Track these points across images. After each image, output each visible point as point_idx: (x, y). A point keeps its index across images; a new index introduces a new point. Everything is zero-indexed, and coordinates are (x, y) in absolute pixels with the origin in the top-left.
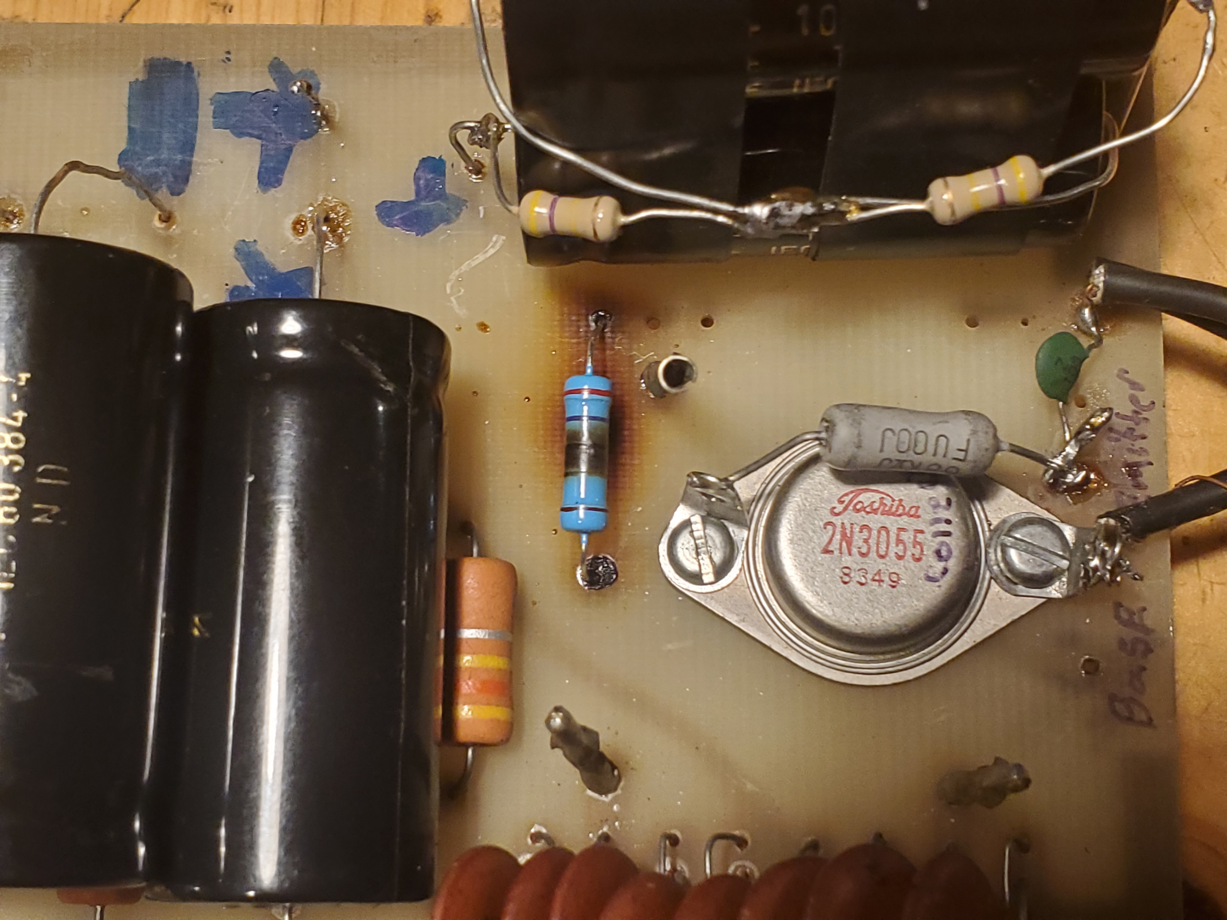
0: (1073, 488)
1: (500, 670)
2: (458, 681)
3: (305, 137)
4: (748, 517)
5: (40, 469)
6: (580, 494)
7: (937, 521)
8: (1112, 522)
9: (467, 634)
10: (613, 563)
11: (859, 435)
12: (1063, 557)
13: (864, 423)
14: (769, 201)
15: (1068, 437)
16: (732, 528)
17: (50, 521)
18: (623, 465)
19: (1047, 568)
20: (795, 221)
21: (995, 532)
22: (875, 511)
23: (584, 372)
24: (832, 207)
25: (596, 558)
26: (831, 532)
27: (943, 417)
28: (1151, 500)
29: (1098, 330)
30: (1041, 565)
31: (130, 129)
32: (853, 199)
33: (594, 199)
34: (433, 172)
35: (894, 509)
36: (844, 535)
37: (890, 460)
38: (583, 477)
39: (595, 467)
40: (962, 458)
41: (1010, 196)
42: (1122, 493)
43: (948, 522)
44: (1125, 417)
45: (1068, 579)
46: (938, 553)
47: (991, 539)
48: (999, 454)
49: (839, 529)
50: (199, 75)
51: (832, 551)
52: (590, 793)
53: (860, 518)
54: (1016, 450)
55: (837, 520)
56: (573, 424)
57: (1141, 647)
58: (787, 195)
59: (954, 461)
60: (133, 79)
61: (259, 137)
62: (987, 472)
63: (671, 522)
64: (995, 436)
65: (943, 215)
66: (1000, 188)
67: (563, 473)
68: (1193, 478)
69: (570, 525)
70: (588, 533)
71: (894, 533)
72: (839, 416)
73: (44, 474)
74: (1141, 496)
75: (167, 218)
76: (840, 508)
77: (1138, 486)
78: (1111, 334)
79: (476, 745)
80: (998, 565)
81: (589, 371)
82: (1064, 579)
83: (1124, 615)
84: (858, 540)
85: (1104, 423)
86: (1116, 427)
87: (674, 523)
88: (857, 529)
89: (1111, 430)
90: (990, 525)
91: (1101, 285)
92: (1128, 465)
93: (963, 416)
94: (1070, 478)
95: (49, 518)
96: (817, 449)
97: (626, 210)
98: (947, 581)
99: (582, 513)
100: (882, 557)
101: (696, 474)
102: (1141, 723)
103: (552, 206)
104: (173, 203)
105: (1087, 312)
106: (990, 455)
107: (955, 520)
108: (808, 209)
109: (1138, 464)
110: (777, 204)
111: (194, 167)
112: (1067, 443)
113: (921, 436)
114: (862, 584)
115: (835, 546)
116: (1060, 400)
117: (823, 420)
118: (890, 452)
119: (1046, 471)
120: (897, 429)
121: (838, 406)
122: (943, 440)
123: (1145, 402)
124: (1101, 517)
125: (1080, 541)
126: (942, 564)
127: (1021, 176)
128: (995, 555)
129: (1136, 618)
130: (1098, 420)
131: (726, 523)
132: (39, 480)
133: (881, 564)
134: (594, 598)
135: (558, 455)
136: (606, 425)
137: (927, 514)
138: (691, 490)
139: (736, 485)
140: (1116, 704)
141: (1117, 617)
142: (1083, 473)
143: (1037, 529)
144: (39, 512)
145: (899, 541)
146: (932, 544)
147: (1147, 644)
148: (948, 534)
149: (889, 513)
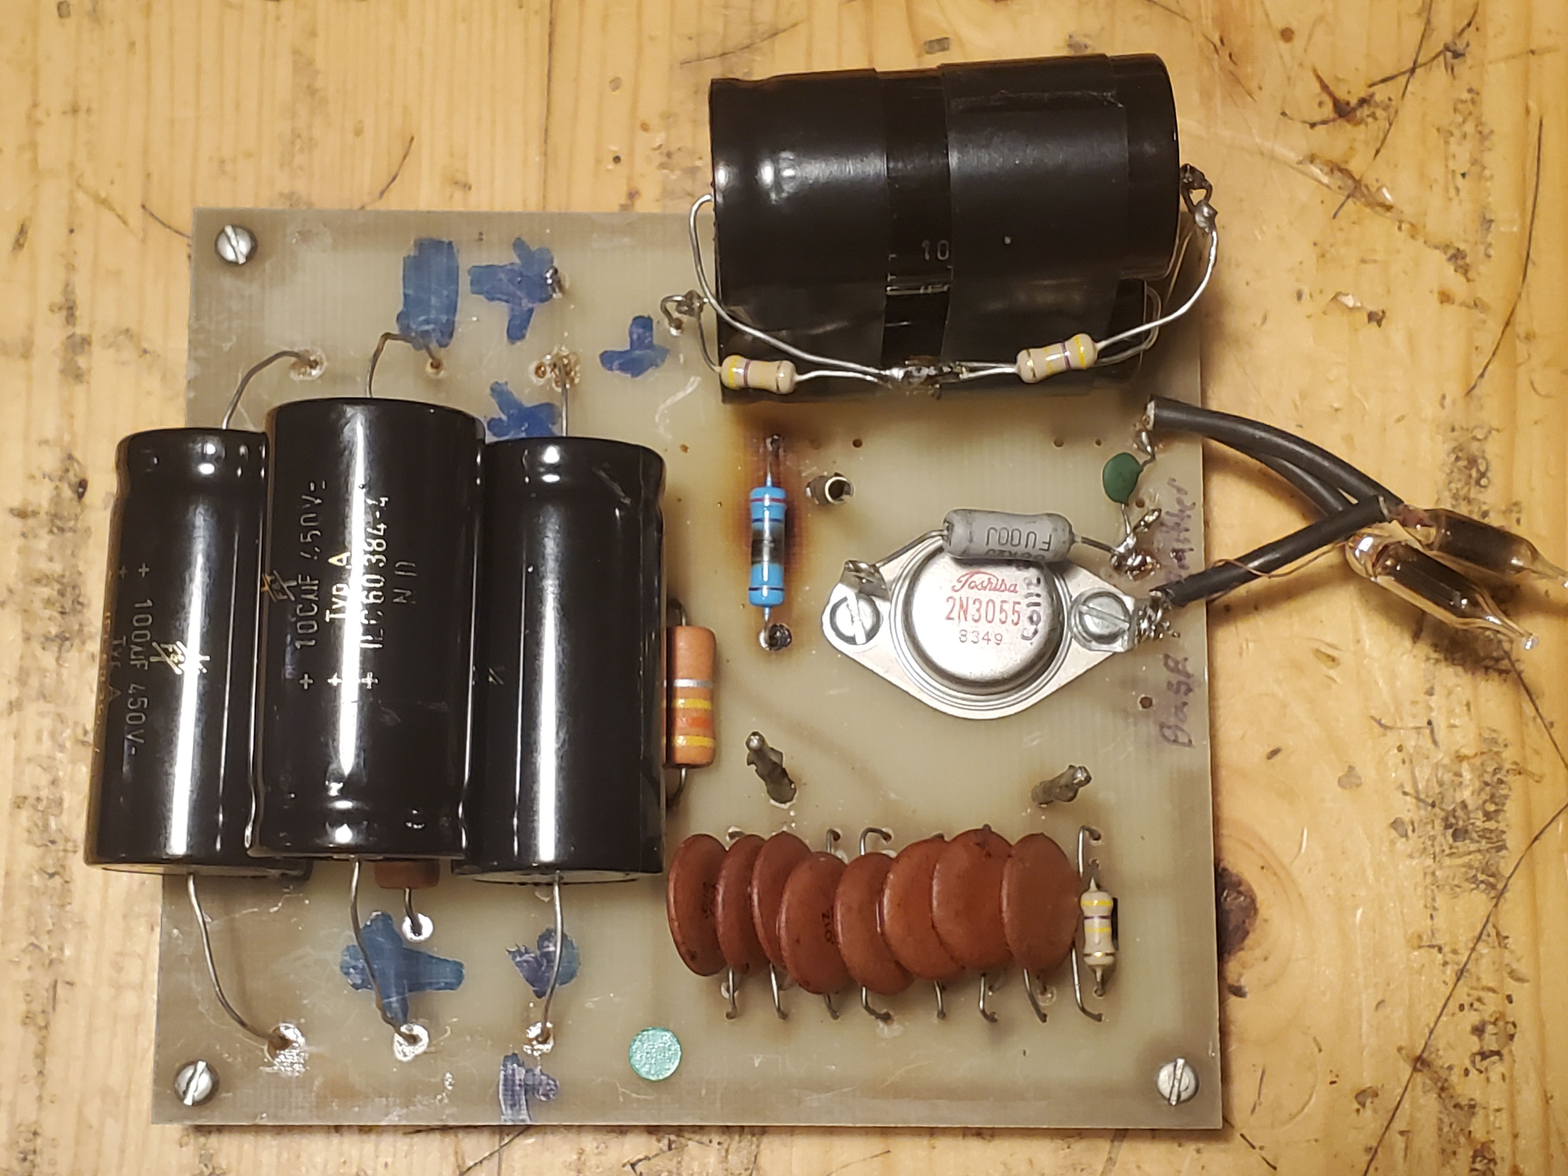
0: (1132, 569)
1: (706, 710)
2: (675, 718)
3: (543, 300)
4: (890, 593)
5: (397, 565)
6: (763, 577)
7: (1030, 595)
8: (1159, 594)
9: (680, 683)
10: (788, 630)
11: (971, 533)
12: (1124, 621)
13: (974, 524)
14: (904, 366)
15: (1129, 531)
16: (879, 602)
17: (405, 601)
18: (794, 554)
19: (1112, 629)
20: (922, 380)
21: (1075, 602)
22: (985, 588)
23: (765, 484)
24: (949, 370)
25: (775, 626)
26: (952, 605)
27: (1033, 518)
28: (1191, 577)
29: (1153, 449)
30: (1108, 627)
31: (405, 295)
32: (964, 364)
33: (777, 363)
34: (644, 328)
35: (998, 587)
36: (961, 606)
37: (994, 551)
38: (766, 565)
39: (775, 557)
40: (1046, 548)
41: (1075, 363)
42: (1170, 572)
43: (1038, 595)
44: (1172, 515)
45: (1129, 637)
46: (1031, 618)
47: (1072, 607)
48: (1075, 545)
49: (958, 602)
50: (458, 251)
51: (953, 619)
52: (772, 802)
53: (974, 594)
54: (1086, 541)
55: (956, 595)
56: (757, 525)
57: (1183, 688)
58: (916, 362)
59: (1041, 551)
60: (405, 255)
61: (507, 301)
62: (1068, 556)
63: (832, 598)
64: (1071, 532)
65: (1027, 376)
66: (1067, 358)
67: (750, 561)
68: (1220, 561)
69: (756, 601)
70: (771, 607)
71: (998, 604)
72: (957, 520)
73: (401, 569)
74: (1185, 574)
75: (437, 365)
76: (958, 586)
77: (1182, 567)
78: (1163, 451)
79: (688, 766)
80: (1077, 628)
81: (769, 483)
82: (1126, 637)
83: (1171, 664)
84: (972, 609)
85: (1154, 521)
86: (1166, 522)
87: (834, 600)
88: (971, 601)
89: (1162, 524)
90: (1071, 597)
91: (1152, 417)
92: (1174, 551)
93: (1046, 517)
94: (1130, 561)
95: (404, 599)
96: (941, 542)
97: (800, 373)
98: (1037, 640)
99: (765, 591)
100: (990, 622)
101: (851, 562)
102: (1184, 744)
103: (746, 368)
104: (442, 353)
105: (1144, 435)
106: (1067, 546)
107: (1044, 594)
108: (932, 371)
109: (1183, 551)
110: (910, 369)
111: (456, 325)
112: (1128, 535)
113: (1016, 534)
114: (975, 643)
115: (954, 615)
116: (1122, 503)
117: (945, 521)
118: (994, 545)
119: (1112, 557)
120: (998, 528)
121: (956, 511)
122: (1032, 536)
123: (1188, 503)
124: (1151, 591)
125: (1136, 609)
126: (1034, 627)
127: (1082, 349)
128: (1074, 621)
129: (1180, 666)
130: (1150, 519)
131: (874, 598)
132: (397, 573)
133: (988, 627)
134: (774, 656)
135: (744, 548)
136: (783, 525)
137: (1023, 590)
138: (847, 573)
139: (882, 570)
140: (1165, 729)
141: (1166, 665)
142: (1139, 558)
143: (1105, 600)
144: (398, 595)
145: (1002, 609)
146: (1026, 612)
147: (1187, 684)
148: (1038, 604)
149: (995, 589)
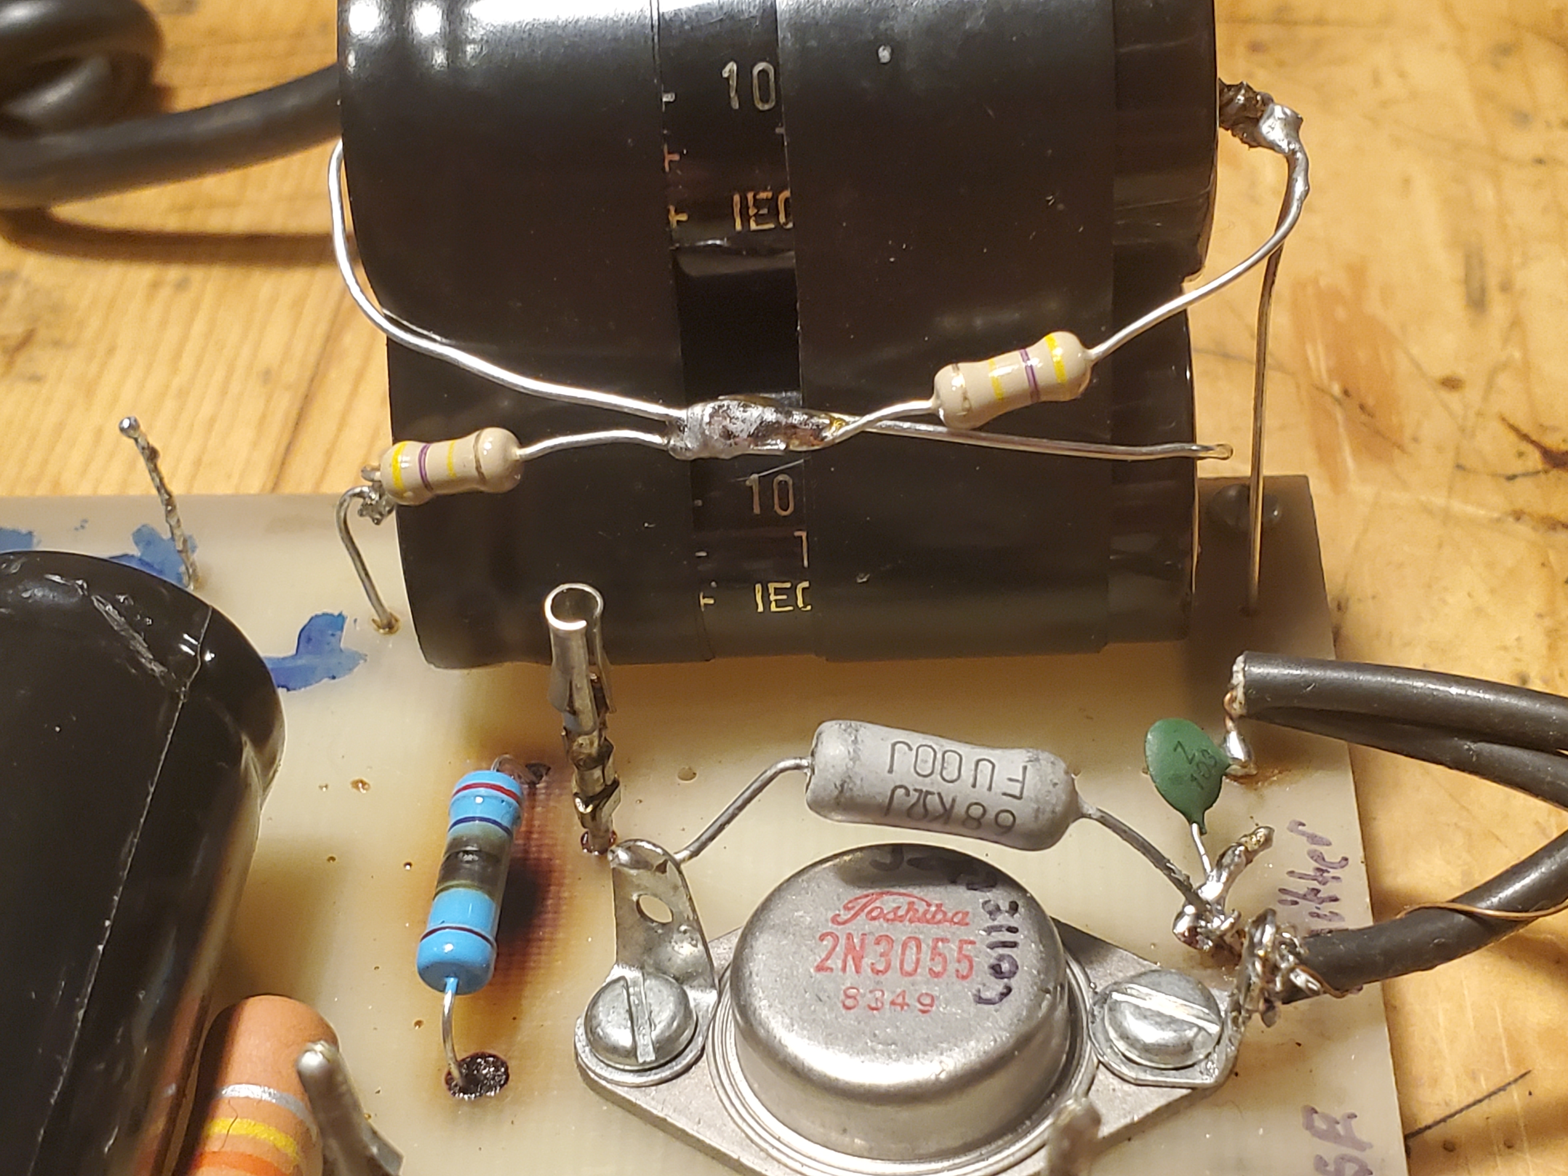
7: (998, 929)
10: (504, 1064)
14: (715, 400)
15: (1208, 869)
19: (1184, 1032)
21: (1102, 996)
22: (901, 919)
25: (478, 1055)
26: (830, 945)
35: (929, 916)
36: (850, 948)
37: (907, 789)
40: (1017, 793)
43: (1013, 930)
44: (1304, 876)
46: (996, 968)
47: (1095, 1004)
49: (843, 941)
50: (39, 542)
51: (832, 970)
53: (877, 928)
55: (841, 931)
56: (458, 828)
57: (1352, 1169)
59: (1004, 797)
71: (928, 945)
76: (845, 916)
83: (1320, 1125)
84: (872, 954)
88: (870, 940)
89: (1283, 891)
97: (523, 443)
100: (910, 974)
103: (422, 456)
107: (1024, 929)
112: (1208, 877)
113: (952, 758)
114: (874, 1009)
115: (836, 963)
116: (1192, 819)
118: (906, 775)
120: (913, 745)
122: (985, 767)
123: (1333, 859)
126: (1002, 983)
127: (1059, 353)
128: (1102, 1025)
129: (1341, 1129)
133: (904, 984)
137: (981, 921)
141: (1310, 1126)
145: (935, 952)
146: (986, 957)
147: (1361, 1164)
148: (1012, 945)
149: (923, 919)
